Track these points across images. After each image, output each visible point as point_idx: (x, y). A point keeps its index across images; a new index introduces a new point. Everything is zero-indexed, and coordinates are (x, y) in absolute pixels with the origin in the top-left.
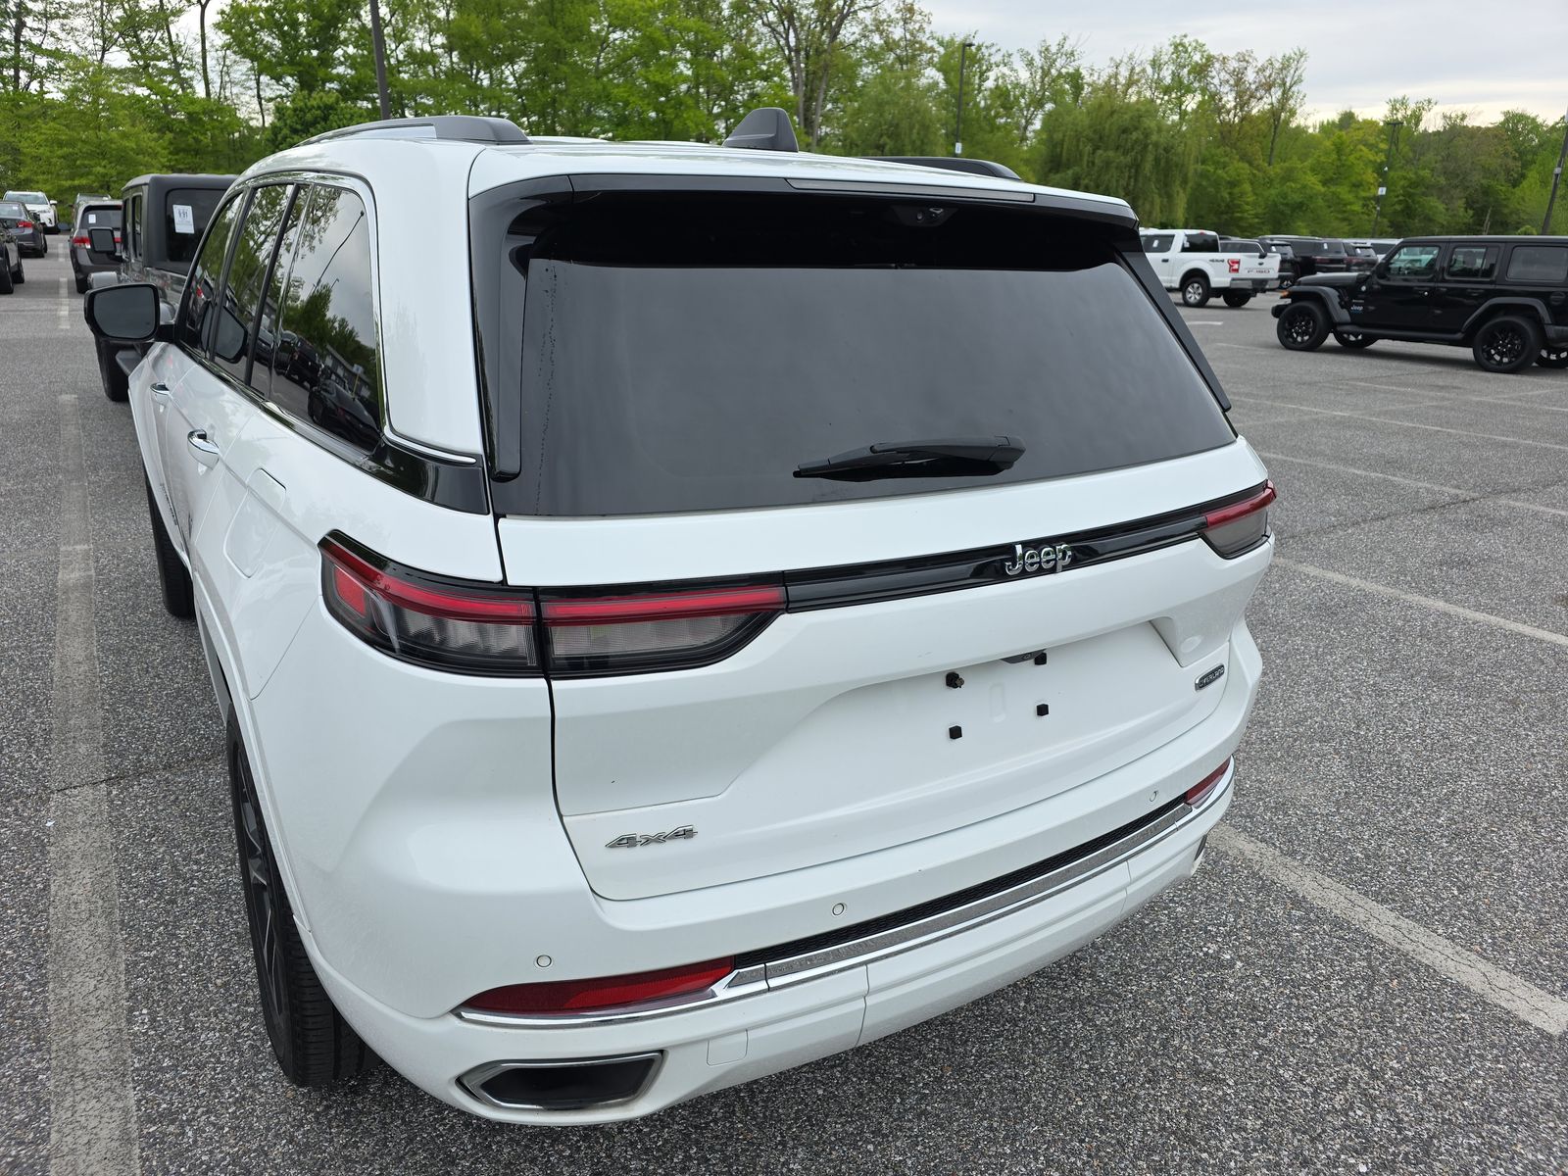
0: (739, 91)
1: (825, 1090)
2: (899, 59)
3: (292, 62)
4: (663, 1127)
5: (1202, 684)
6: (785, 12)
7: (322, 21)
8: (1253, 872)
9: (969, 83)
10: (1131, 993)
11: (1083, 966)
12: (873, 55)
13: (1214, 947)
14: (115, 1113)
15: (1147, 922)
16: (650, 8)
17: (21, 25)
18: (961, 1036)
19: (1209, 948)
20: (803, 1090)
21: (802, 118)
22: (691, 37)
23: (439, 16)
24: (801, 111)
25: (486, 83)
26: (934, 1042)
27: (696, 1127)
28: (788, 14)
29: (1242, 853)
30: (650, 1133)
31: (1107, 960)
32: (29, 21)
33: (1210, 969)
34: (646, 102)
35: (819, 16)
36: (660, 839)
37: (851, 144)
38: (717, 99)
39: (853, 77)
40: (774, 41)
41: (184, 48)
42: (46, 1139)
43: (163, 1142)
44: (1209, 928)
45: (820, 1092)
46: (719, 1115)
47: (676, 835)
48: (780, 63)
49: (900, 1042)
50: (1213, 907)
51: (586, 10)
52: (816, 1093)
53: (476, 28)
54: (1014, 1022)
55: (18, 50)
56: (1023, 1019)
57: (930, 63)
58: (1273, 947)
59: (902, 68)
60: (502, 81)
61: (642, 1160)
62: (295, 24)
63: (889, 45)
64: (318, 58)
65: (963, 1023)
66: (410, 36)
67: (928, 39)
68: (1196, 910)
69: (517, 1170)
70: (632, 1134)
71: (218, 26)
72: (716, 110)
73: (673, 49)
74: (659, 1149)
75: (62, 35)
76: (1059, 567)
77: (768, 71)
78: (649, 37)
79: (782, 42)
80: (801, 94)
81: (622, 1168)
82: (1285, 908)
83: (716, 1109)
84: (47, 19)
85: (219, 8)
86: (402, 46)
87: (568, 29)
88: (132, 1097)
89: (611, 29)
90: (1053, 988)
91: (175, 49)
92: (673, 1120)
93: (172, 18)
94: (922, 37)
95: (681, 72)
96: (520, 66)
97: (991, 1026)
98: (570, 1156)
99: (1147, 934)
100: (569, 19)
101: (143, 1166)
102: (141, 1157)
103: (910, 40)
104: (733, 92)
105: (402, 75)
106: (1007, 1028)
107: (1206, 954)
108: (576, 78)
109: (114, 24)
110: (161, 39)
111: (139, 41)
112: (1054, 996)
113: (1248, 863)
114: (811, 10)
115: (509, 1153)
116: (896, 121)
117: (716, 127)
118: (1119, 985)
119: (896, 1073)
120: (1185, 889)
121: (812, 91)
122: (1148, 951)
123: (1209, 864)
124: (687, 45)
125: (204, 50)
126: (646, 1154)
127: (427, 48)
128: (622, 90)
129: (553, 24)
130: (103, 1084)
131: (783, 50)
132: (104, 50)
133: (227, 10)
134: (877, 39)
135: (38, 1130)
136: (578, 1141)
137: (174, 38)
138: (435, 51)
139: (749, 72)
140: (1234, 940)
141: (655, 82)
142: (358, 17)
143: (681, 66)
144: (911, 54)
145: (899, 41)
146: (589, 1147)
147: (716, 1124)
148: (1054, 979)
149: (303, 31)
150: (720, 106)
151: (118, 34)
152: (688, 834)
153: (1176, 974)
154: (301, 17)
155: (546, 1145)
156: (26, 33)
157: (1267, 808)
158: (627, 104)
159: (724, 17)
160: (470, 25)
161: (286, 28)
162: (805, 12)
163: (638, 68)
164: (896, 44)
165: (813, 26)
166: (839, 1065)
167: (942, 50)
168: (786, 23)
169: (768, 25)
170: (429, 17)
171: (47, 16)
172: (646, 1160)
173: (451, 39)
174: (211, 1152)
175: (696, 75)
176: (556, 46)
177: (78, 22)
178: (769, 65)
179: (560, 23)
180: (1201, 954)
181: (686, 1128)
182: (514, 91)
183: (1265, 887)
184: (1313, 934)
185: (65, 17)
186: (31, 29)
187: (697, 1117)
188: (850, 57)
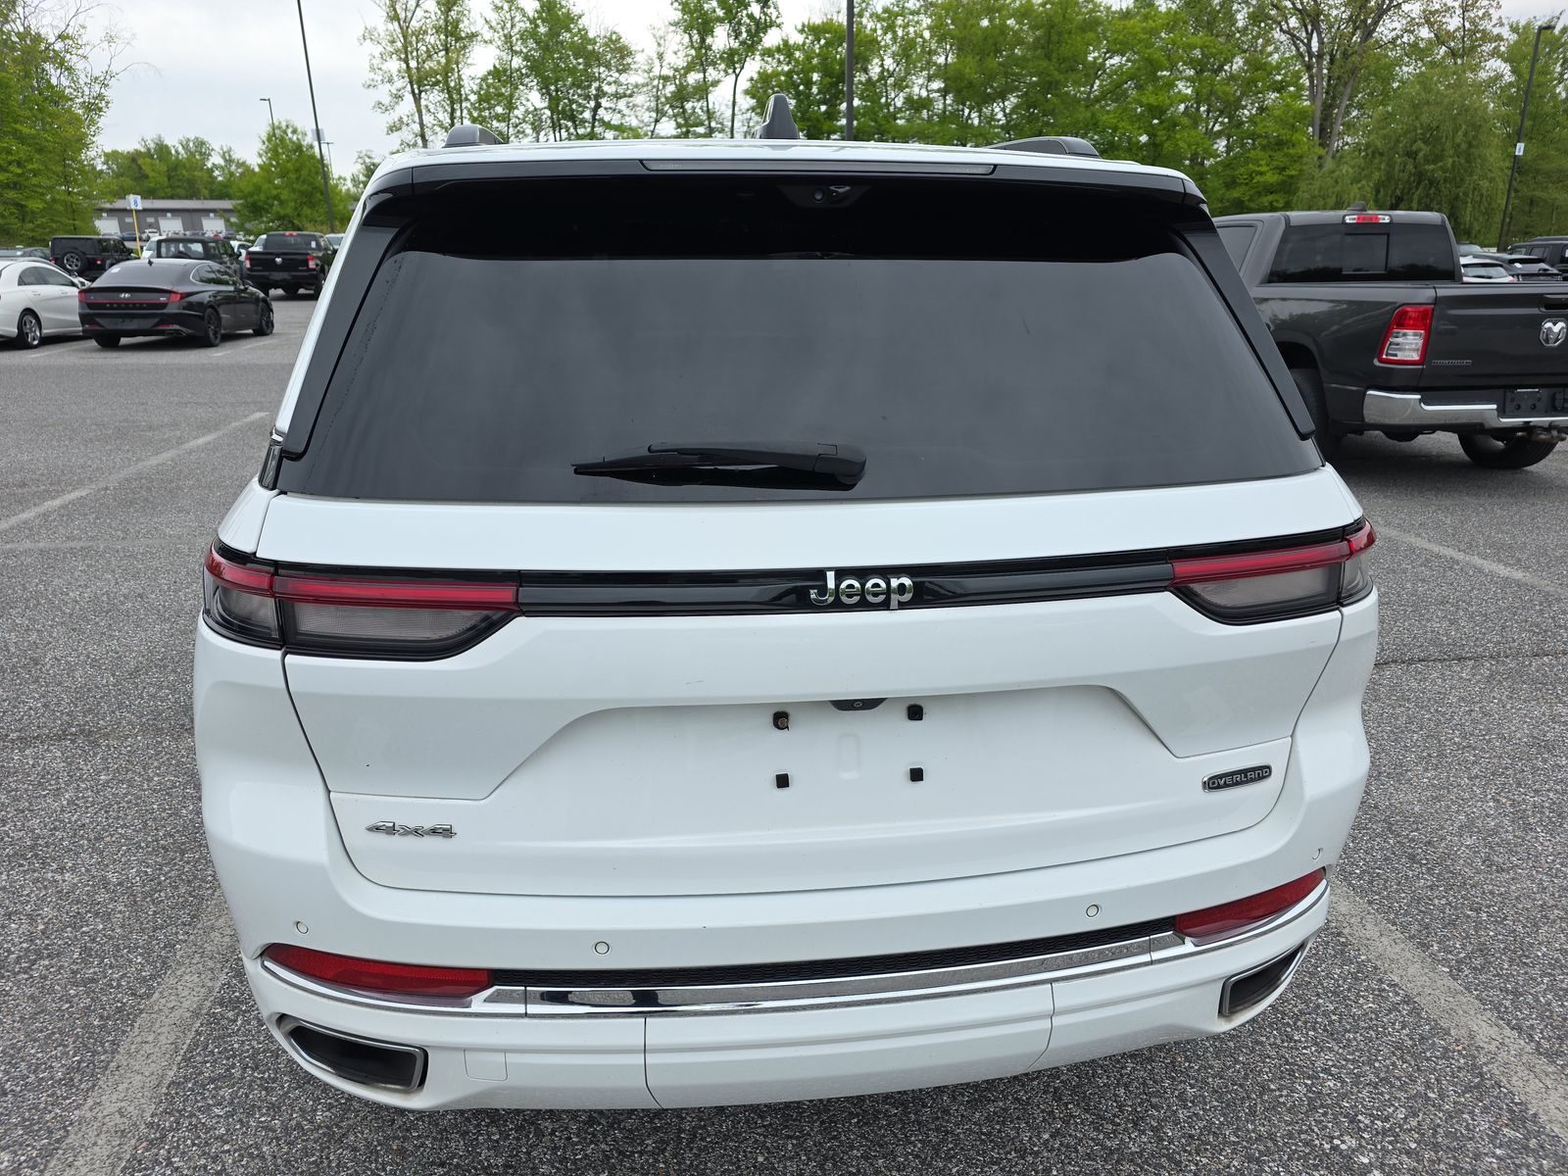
0: (1247, 105)
1: (766, 1159)
2: (1453, 53)
3: (803, 119)
4: (592, 1142)
5: (1215, 783)
6: (1309, 16)
7: (832, 78)
8: (1474, 1065)
9: (1546, 72)
10: (1197, 1165)
11: (1152, 1117)
12: (1416, 51)
13: (1354, 1143)
14: (203, 990)
15: (1272, 1087)
16: (1152, 29)
17: (598, 106)
18: (950, 1149)
19: (1343, 1142)
20: (744, 1151)
21: (1317, 128)
22: (1197, 53)
23: (939, 62)
24: (1318, 122)
25: (976, 122)
26: (915, 1146)
27: (620, 1153)
28: (1312, 18)
29: (1472, 1037)
30: (577, 1144)
31: (1189, 1117)
32: (604, 102)
33: (1327, 1168)
34: (1137, 125)
35: (1351, 17)
36: (417, 832)
37: (1373, 153)
38: (1219, 116)
39: (1386, 81)
40: (1293, 48)
41: (718, 114)
42: (149, 996)
43: (218, 1024)
44: (1360, 1117)
45: (760, 1159)
46: (650, 1148)
47: (434, 831)
48: (1299, 71)
49: (876, 1134)
50: (1382, 1094)
51: (1083, 38)
52: (756, 1159)
53: (971, 71)
54: (1022, 1153)
55: (593, 127)
56: (1037, 1154)
57: (1496, 53)
58: (1442, 1167)
59: (1456, 63)
60: (992, 117)
61: (553, 1167)
62: (809, 83)
63: (1441, 38)
64: (826, 112)
65: (961, 1136)
66: (910, 84)
67: (1494, 26)
68: (1355, 1090)
69: (447, 1138)
70: (561, 1139)
71: (747, 92)
72: (1217, 128)
73: (1172, 67)
74: (574, 1162)
75: (626, 111)
76: (894, 603)
77: (1282, 81)
78: (1147, 59)
79: (1303, 49)
80: (1319, 103)
81: (532, 1169)
82: (1495, 1122)
83: (649, 1142)
84: (618, 99)
85: (749, 77)
86: (901, 94)
87: (1062, 60)
88: (223, 978)
89: (1108, 55)
90: (1096, 1129)
91: (710, 115)
92: (604, 1138)
93: (711, 88)
94: (1486, 25)
95: (1180, 92)
96: (1012, 101)
97: (993, 1149)
98: (497, 1141)
99: (1263, 1101)
100: (1065, 50)
101: (194, 1038)
102: (197, 1031)
103: (1469, 30)
104: (1239, 107)
105: (898, 121)
106: (1009, 1156)
107: (1335, 1148)
108: (1065, 108)
109: (666, 98)
110: (701, 108)
111: (684, 111)
112: (1092, 1139)
113: (1472, 1050)
114: (1343, 9)
115: (450, 1120)
116: (1435, 124)
117: (1216, 146)
118: (1186, 1151)
119: (852, 1166)
120: (1353, 1061)
121: (1334, 98)
122: (1253, 1123)
123: (1411, 1039)
124: (1191, 63)
125: (733, 114)
126: (561, 1163)
127: (924, 93)
128: (1112, 116)
129: (1048, 57)
130: (210, 964)
131: (1303, 57)
132: (657, 121)
133: (755, 76)
134: (1425, 33)
135: (151, 987)
136: (511, 1129)
137: (711, 106)
138: (931, 96)
139: (1260, 84)
140: (1390, 1143)
141: (1149, 104)
142: (866, 71)
143: (1181, 85)
144: (1470, 45)
145: (1454, 32)
146: (518, 1139)
147: (640, 1157)
148: (1105, 1119)
149: (815, 90)
150: (1222, 123)
151: (668, 106)
152: (447, 832)
153: (1274, 1161)
154: (815, 77)
155: (483, 1123)
156: (601, 112)
157: (1550, 988)
158: (1115, 129)
159: (1237, 29)
160: (965, 67)
161: (801, 87)
162: (1334, 12)
163: (1132, 93)
164: (1451, 35)
165: (1342, 27)
166: (797, 1138)
167: (1514, 37)
168: (1310, 27)
169: (1288, 32)
170: (930, 63)
171: (617, 96)
172: (557, 1168)
173: (949, 82)
174: (243, 1042)
175: (1197, 93)
176: (1048, 78)
177: (639, 99)
178: (1285, 75)
179: (1054, 55)
180: (1327, 1146)
181: (611, 1150)
182: (1002, 127)
183: (1480, 1086)
184: (1519, 1166)
185: (631, 96)
186: (606, 109)
187: (627, 1143)
188: (1387, 56)
